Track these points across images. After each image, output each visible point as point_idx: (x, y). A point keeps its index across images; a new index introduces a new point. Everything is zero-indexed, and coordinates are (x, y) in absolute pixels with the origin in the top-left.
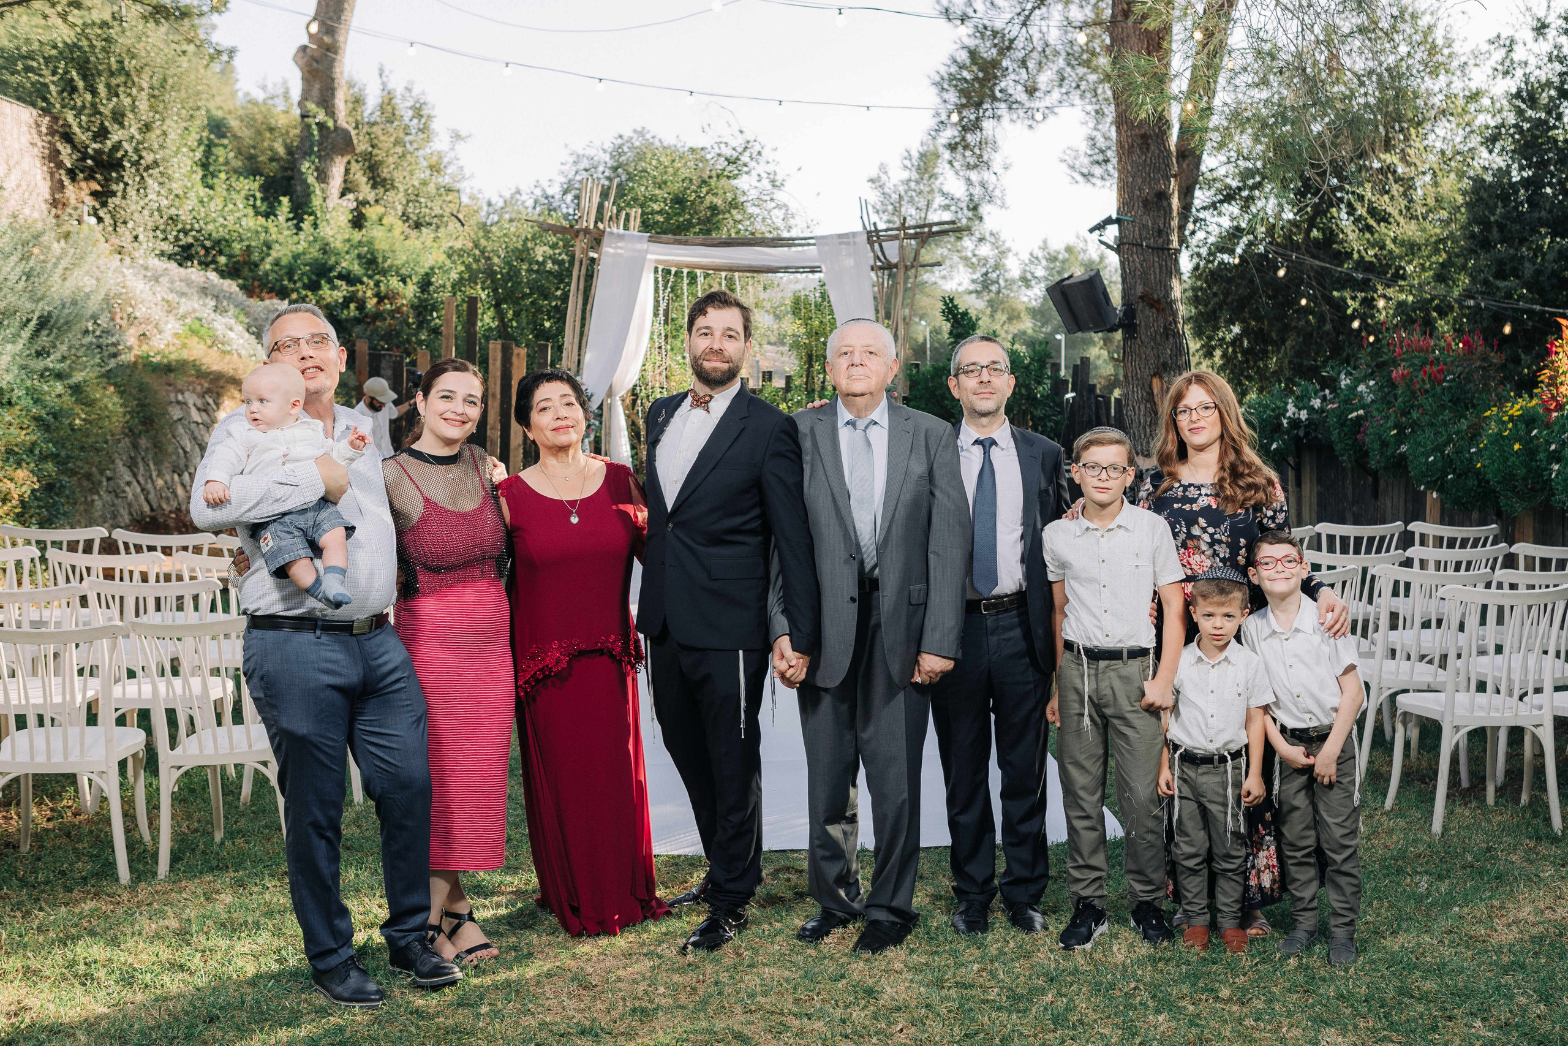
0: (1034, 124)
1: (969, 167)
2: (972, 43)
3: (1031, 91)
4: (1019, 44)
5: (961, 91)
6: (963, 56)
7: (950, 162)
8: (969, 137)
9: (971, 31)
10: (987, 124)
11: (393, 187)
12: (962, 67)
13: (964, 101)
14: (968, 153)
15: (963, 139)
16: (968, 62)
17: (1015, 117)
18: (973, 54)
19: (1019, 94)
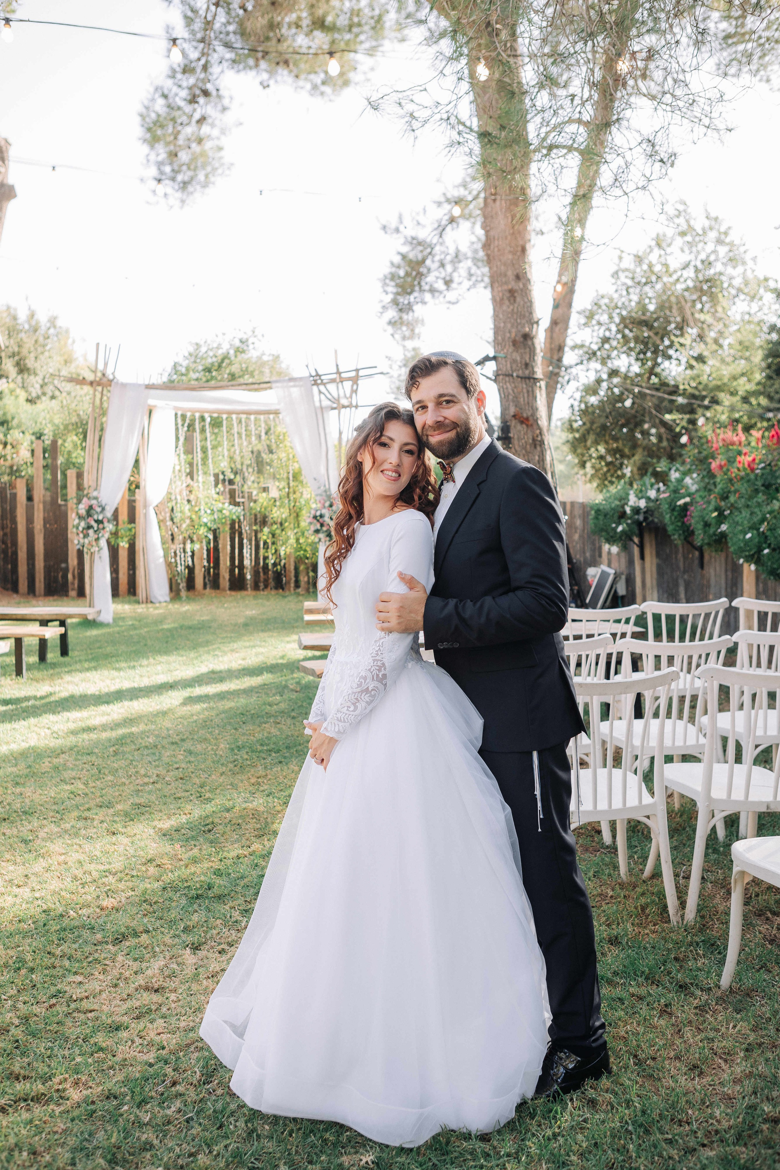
0: (451, 306)
1: (404, 338)
2: (405, 249)
3: (448, 283)
4: (437, 249)
5: (397, 285)
6: (397, 259)
7: (392, 335)
8: (405, 317)
9: (402, 240)
10: (417, 308)
11: (36, 374)
12: (399, 267)
13: (400, 290)
14: (404, 328)
15: (401, 318)
16: (402, 263)
17: (437, 301)
18: (404, 257)
19: (440, 285)
